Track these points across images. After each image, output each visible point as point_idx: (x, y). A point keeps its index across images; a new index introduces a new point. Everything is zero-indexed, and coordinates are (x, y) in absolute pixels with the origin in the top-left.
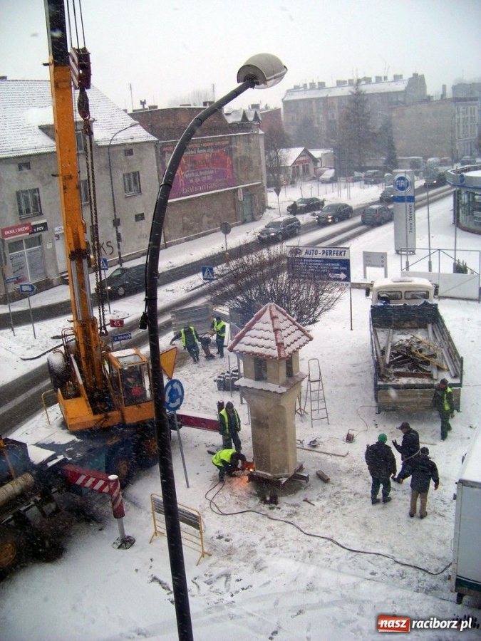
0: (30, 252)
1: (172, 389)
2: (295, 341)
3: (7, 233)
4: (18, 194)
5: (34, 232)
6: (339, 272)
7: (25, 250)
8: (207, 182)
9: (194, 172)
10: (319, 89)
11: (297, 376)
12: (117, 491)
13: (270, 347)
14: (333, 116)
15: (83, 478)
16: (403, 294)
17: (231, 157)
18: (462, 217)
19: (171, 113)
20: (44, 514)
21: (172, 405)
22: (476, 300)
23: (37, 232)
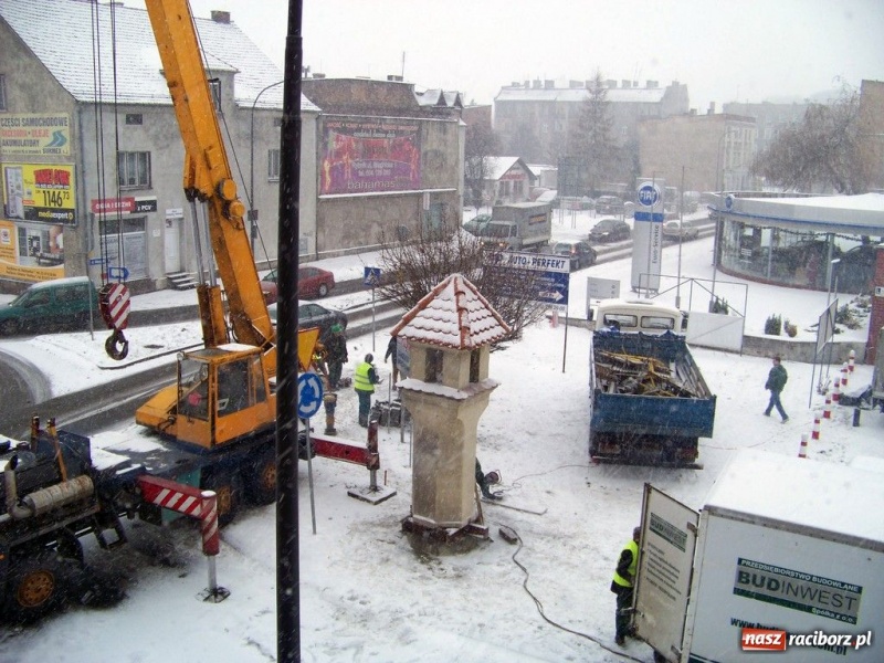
0: (129, 238)
1: (307, 386)
2: (486, 329)
3: (99, 206)
4: (118, 154)
5: (136, 211)
6: (553, 290)
7: (121, 234)
8: (380, 178)
9: (367, 162)
10: (546, 89)
11: (485, 383)
12: (212, 514)
13: (450, 333)
14: (561, 126)
15: (165, 493)
16: (639, 318)
17: (419, 149)
18: (724, 259)
19: (344, 84)
20: (102, 542)
22: (737, 352)
23: (141, 211)
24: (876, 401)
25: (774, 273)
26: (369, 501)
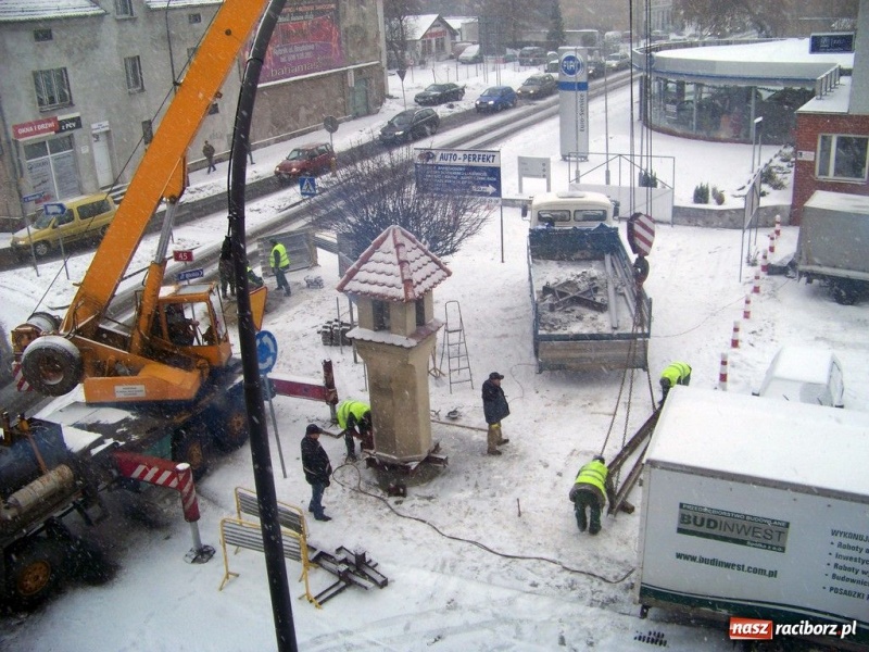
0: (57, 159)
1: (262, 345)
2: (428, 276)
3: (21, 131)
4: (35, 74)
5: (61, 131)
6: (487, 183)
7: (50, 156)
8: (303, 62)
9: (288, 47)
11: (431, 324)
12: (188, 485)
13: (393, 286)
16: (572, 213)
17: (338, 27)
18: (650, 111)
20: (88, 521)
21: (263, 366)
22: (668, 223)
23: (66, 130)
24: (801, 274)
25: (699, 127)
26: (331, 435)
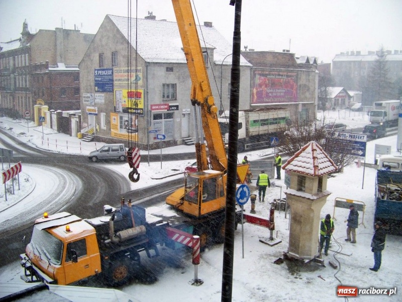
1: (243, 191)
2: (326, 167)
3: (154, 107)
4: (164, 85)
6: (358, 150)
7: (163, 120)
8: (279, 97)
9: (273, 89)
10: (357, 55)
11: (325, 192)
12: (197, 246)
13: (309, 168)
14: (364, 73)
16: (400, 164)
17: (297, 83)
19: (263, 54)
20: (149, 255)
21: (240, 201)
23: (172, 110)
26: (269, 245)
